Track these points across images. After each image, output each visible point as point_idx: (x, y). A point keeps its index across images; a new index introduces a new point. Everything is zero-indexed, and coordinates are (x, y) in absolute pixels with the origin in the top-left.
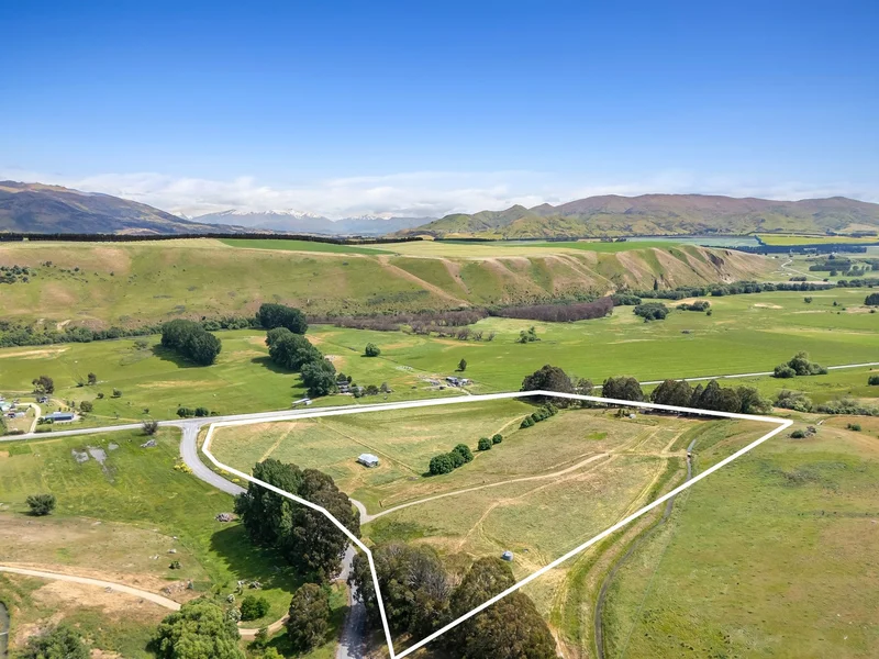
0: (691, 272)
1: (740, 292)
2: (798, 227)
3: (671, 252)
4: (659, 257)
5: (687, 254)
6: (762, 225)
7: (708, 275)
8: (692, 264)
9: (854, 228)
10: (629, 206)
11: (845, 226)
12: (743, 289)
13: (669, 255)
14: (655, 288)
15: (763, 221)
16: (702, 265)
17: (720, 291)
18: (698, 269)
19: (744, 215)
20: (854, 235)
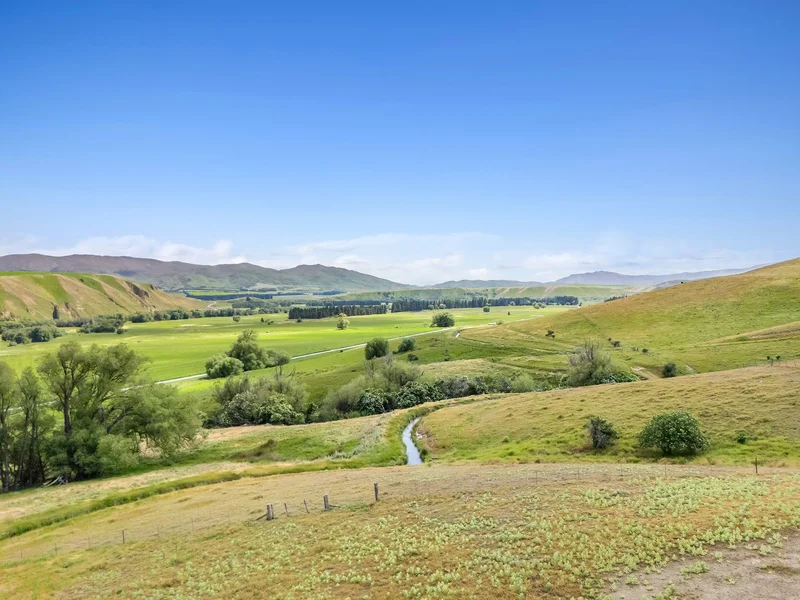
0: (108, 302)
1: (165, 317)
2: (218, 285)
3: (82, 281)
4: (62, 283)
5: (102, 283)
6: (189, 283)
7: (130, 306)
8: (109, 294)
9: (260, 286)
10: (55, 265)
11: (254, 285)
12: (169, 316)
13: (80, 284)
14: (55, 315)
15: (189, 280)
16: (122, 295)
17: (142, 317)
18: (116, 298)
19: (173, 275)
20: (260, 291)
